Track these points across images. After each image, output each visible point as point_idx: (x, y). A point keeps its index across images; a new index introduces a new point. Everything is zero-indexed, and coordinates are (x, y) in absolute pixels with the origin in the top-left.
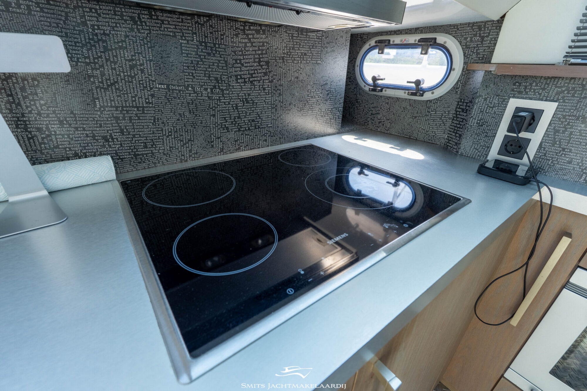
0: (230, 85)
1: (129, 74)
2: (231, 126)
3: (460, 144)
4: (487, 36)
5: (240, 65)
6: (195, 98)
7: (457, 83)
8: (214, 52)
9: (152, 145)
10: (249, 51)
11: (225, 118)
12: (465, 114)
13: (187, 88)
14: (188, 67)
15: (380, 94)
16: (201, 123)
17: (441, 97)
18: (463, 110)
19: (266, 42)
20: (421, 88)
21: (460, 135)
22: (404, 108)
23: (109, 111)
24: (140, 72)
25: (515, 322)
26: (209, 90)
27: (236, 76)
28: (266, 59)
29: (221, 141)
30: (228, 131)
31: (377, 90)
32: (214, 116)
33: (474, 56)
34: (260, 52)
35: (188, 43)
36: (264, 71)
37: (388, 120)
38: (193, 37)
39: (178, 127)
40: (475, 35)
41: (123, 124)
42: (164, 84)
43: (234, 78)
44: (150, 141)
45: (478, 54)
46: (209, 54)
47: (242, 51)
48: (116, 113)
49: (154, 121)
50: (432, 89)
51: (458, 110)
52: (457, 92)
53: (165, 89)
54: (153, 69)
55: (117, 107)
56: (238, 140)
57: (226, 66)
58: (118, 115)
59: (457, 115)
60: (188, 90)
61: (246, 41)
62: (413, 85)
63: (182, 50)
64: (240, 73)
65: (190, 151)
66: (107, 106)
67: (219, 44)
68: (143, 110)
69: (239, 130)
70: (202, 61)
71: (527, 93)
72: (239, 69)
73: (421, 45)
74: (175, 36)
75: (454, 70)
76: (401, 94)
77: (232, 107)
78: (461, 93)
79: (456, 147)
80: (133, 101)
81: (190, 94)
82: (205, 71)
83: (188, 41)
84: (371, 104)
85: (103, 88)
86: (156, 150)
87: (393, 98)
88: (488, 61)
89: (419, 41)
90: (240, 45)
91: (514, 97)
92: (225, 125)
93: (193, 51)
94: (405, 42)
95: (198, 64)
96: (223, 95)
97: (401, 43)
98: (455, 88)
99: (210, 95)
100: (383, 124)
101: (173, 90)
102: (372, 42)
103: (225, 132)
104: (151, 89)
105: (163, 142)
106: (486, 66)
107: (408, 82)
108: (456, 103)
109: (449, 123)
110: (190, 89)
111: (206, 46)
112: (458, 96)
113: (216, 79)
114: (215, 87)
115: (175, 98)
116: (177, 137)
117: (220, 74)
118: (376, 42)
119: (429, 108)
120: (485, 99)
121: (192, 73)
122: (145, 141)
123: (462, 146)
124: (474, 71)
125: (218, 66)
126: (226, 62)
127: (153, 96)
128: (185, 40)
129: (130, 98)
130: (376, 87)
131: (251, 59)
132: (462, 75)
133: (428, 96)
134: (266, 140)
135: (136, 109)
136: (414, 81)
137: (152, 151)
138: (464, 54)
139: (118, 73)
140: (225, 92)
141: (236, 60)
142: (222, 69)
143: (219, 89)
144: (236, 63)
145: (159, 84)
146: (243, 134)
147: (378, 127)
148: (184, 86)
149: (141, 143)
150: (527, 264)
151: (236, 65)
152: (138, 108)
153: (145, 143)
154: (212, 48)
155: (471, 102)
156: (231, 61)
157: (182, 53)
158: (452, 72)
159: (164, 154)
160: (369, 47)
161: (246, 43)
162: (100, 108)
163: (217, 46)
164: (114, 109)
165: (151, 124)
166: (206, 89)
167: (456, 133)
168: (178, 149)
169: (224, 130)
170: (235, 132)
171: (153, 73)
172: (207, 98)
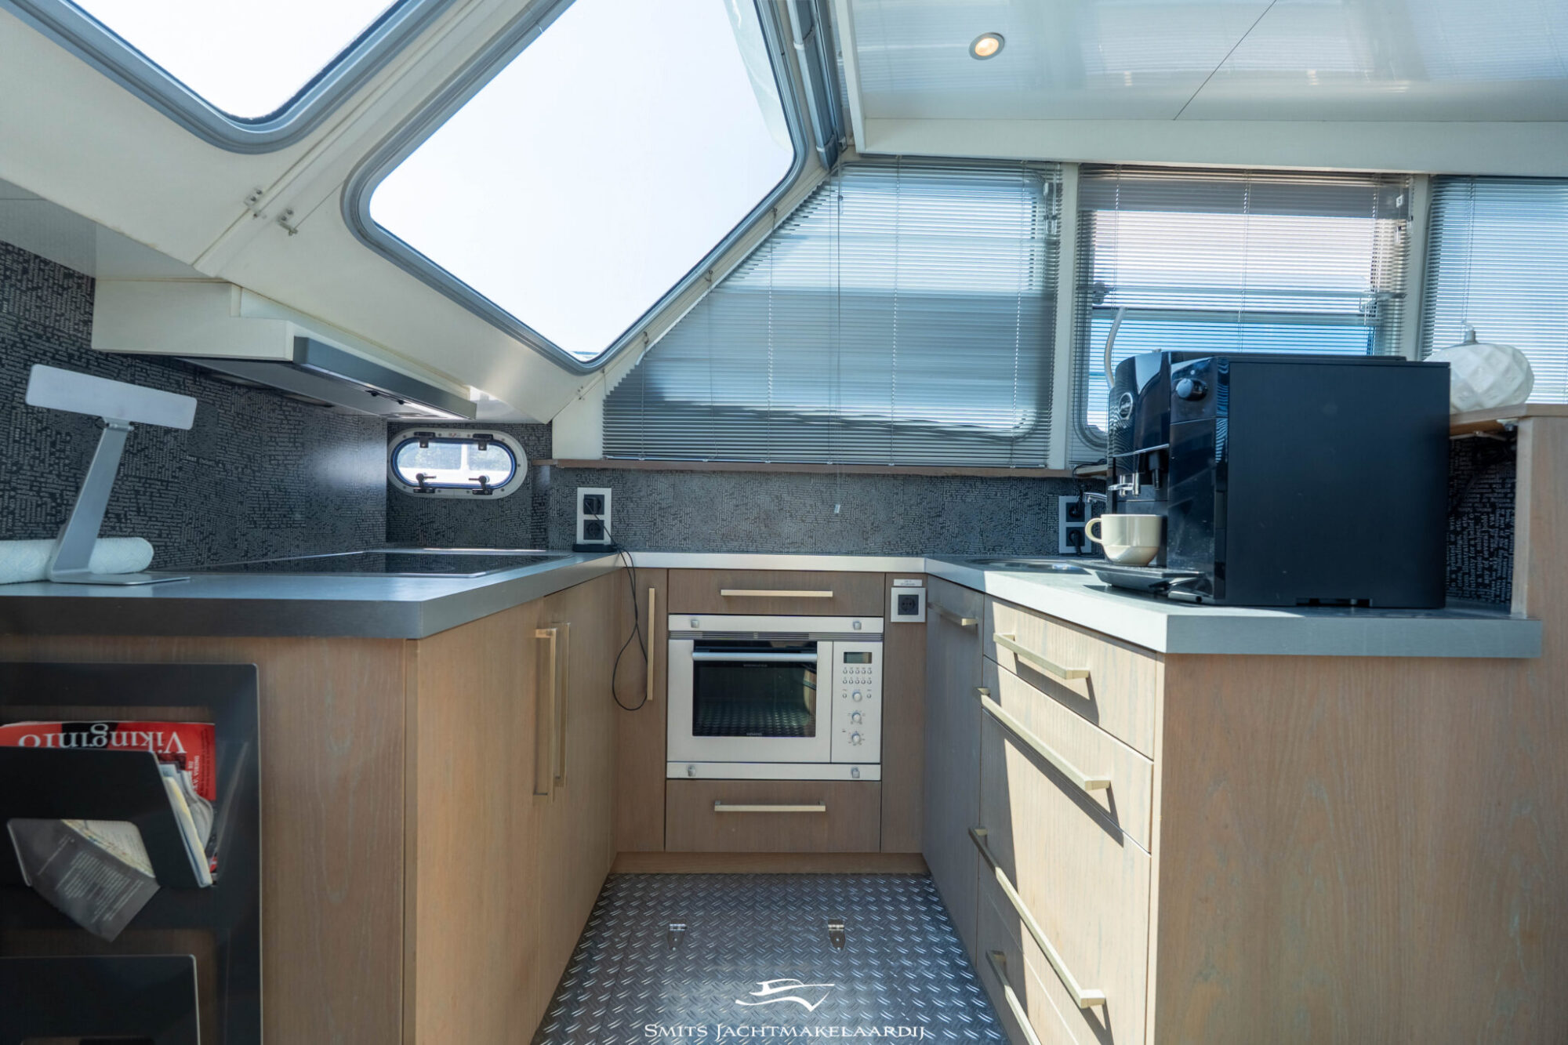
0: (262, 467)
1: (162, 440)
2: (259, 519)
3: (547, 538)
4: (542, 437)
5: (274, 444)
6: (224, 477)
7: (526, 478)
8: (250, 426)
9: (168, 535)
10: (284, 429)
11: (254, 508)
12: (543, 508)
13: (217, 463)
14: (222, 439)
15: (432, 496)
16: (227, 511)
17: (512, 494)
18: (540, 504)
19: (303, 422)
20: (489, 486)
21: (545, 529)
22: (470, 510)
23: (131, 481)
24: (173, 439)
25: (650, 697)
26: (240, 470)
27: (270, 456)
28: (301, 440)
29: (246, 540)
30: (256, 527)
31: (428, 491)
32: (241, 503)
33: (535, 453)
34: (295, 431)
35: (225, 413)
36: (299, 453)
37: (450, 528)
38: (231, 408)
39: (201, 514)
40: (531, 435)
41: (143, 499)
42: (194, 456)
43: (267, 458)
44: (166, 528)
45: (538, 451)
46: (244, 428)
47: (277, 428)
48: (139, 486)
49: (176, 502)
50: (501, 486)
51: (535, 505)
52: (528, 488)
53: (194, 462)
54: (186, 436)
55: (140, 478)
56: (266, 541)
57: (261, 443)
58: (140, 489)
59: (535, 510)
60: (218, 466)
61: (283, 417)
62: (478, 483)
63: (218, 420)
64: (274, 453)
65: (209, 550)
66: (131, 476)
67: (255, 418)
68: (167, 486)
69: (268, 528)
70: (236, 434)
71: (588, 483)
72: (273, 448)
73: (477, 441)
74: (214, 404)
75: (519, 466)
76: (462, 494)
77: (263, 494)
78: (533, 488)
79: (544, 543)
80: (159, 473)
81: (219, 471)
82: (238, 446)
83: (226, 411)
84: (419, 510)
85: (132, 453)
86: (170, 542)
87: (451, 500)
88: (550, 457)
89: (475, 436)
90: (277, 421)
91: (580, 486)
92: (253, 518)
93: (229, 422)
94: (455, 437)
95: (232, 437)
96: (254, 477)
97: (451, 437)
98: (525, 484)
99: (240, 476)
100: (443, 536)
101: (202, 464)
102: (410, 434)
103: (252, 528)
104: (181, 460)
105: (181, 532)
106: (550, 462)
107: (470, 479)
108: (531, 499)
109: (529, 521)
110: (220, 465)
111: (242, 419)
112: (531, 492)
113: (249, 456)
114: (246, 466)
115: (203, 474)
116: (198, 527)
117: (253, 451)
118: (415, 434)
119: (502, 507)
120: (558, 490)
121: (225, 447)
122: (161, 528)
123: (551, 540)
124: (539, 466)
125: (252, 442)
126: (261, 439)
127: (180, 469)
128: (223, 409)
129: (157, 468)
130: (423, 486)
131: (286, 437)
132: (529, 471)
133: (497, 494)
134: (298, 546)
135: (159, 483)
136: (477, 477)
137: (166, 542)
138: (526, 451)
139: (151, 437)
140: (257, 474)
141: (271, 437)
142: (256, 446)
143: (250, 469)
144: (271, 441)
145: (190, 456)
146: (271, 533)
147: (436, 540)
148: (215, 461)
149: (156, 529)
150: (637, 625)
151: (270, 443)
152: (162, 481)
153: (161, 530)
154: (247, 420)
155: (546, 495)
156: (266, 438)
157: (218, 423)
158: (518, 468)
159: (179, 550)
160: (403, 439)
161: (282, 420)
162: (122, 477)
163: (253, 419)
164: (138, 480)
165: (172, 505)
166: (237, 468)
167: (540, 529)
168: (195, 544)
169: (251, 524)
170: (264, 528)
171: (186, 442)
172: (236, 479)
